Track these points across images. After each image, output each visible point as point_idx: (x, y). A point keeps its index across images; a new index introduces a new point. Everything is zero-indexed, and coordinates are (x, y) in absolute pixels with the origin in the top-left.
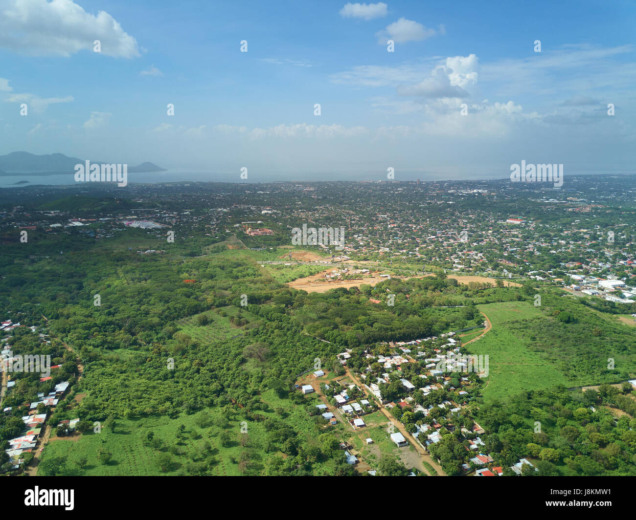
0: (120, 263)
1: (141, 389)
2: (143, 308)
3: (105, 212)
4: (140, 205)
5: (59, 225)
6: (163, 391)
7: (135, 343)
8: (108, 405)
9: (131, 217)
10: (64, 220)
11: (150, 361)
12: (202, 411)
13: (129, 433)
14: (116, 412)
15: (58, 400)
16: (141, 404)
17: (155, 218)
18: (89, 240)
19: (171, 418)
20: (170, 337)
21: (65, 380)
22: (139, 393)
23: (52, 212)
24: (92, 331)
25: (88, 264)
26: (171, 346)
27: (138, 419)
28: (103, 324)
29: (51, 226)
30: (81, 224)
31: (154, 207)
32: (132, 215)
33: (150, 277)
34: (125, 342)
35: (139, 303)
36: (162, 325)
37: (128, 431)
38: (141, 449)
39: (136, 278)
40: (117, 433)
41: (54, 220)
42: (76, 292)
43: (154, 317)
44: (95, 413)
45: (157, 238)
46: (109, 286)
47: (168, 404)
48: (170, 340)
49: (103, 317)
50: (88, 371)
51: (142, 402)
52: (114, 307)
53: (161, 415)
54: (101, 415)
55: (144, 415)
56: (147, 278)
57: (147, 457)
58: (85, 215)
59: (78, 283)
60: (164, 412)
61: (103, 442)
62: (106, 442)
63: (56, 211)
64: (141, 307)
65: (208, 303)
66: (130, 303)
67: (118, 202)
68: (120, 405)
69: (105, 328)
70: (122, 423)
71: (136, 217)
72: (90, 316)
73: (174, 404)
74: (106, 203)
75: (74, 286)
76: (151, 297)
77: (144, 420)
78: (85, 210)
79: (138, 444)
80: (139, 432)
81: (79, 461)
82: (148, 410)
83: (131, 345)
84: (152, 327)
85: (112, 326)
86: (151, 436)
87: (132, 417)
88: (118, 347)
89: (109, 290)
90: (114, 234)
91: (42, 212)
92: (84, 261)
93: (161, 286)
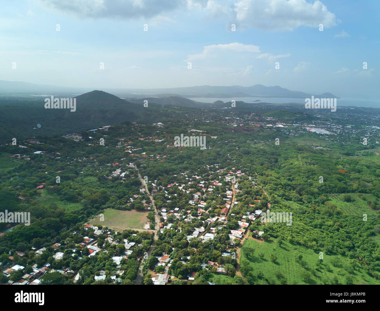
0: (300, 152)
1: (300, 228)
2: (309, 181)
3: (297, 121)
4: (318, 119)
5: (271, 125)
6: (312, 234)
7: (301, 200)
8: (280, 231)
9: (312, 126)
10: (274, 123)
11: (308, 213)
12: (336, 256)
13: (288, 250)
14: (283, 236)
15: (255, 218)
16: (298, 236)
17: (326, 128)
18: (285, 136)
19: (315, 252)
20: (323, 203)
21: (261, 209)
22: (298, 230)
23: (269, 118)
24: (278, 187)
25: (282, 149)
26: (323, 209)
27: (295, 245)
28: (285, 185)
29: (267, 125)
30: (282, 126)
31: (327, 121)
32: (312, 124)
33: (317, 164)
34: (295, 198)
35: (307, 177)
36: (319, 194)
37: (288, 249)
38: (294, 263)
39: (308, 163)
40: (282, 248)
41: (269, 122)
42: (274, 163)
43: (315, 188)
44: (272, 232)
45: (326, 140)
46: (292, 164)
47: (314, 243)
48: (322, 205)
49: (286, 181)
50: (273, 208)
51: (299, 236)
52: (292, 177)
53: (309, 248)
54: (275, 234)
55: (299, 244)
56: (315, 163)
57: (296, 268)
58: (286, 122)
59: (275, 159)
60: (311, 247)
61: (274, 250)
62: (275, 250)
63: (271, 118)
64: (308, 180)
65: (353, 188)
66: (302, 177)
67: (305, 116)
68: (286, 233)
69: (286, 187)
70: (286, 243)
71: (314, 126)
72: (279, 178)
73: (318, 244)
74: (298, 116)
75: (273, 160)
76: (315, 176)
77: (298, 247)
78: (286, 118)
79: (292, 259)
80: (294, 252)
81: (260, 254)
82: (301, 242)
83: (299, 201)
84: (313, 194)
85: (290, 187)
86: (301, 257)
87: (291, 242)
88: (290, 200)
89: (292, 166)
90: (300, 134)
91: (264, 117)
92: (281, 147)
93: (323, 170)
